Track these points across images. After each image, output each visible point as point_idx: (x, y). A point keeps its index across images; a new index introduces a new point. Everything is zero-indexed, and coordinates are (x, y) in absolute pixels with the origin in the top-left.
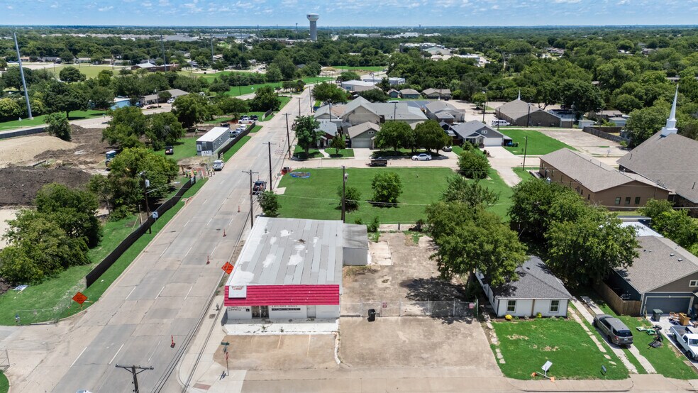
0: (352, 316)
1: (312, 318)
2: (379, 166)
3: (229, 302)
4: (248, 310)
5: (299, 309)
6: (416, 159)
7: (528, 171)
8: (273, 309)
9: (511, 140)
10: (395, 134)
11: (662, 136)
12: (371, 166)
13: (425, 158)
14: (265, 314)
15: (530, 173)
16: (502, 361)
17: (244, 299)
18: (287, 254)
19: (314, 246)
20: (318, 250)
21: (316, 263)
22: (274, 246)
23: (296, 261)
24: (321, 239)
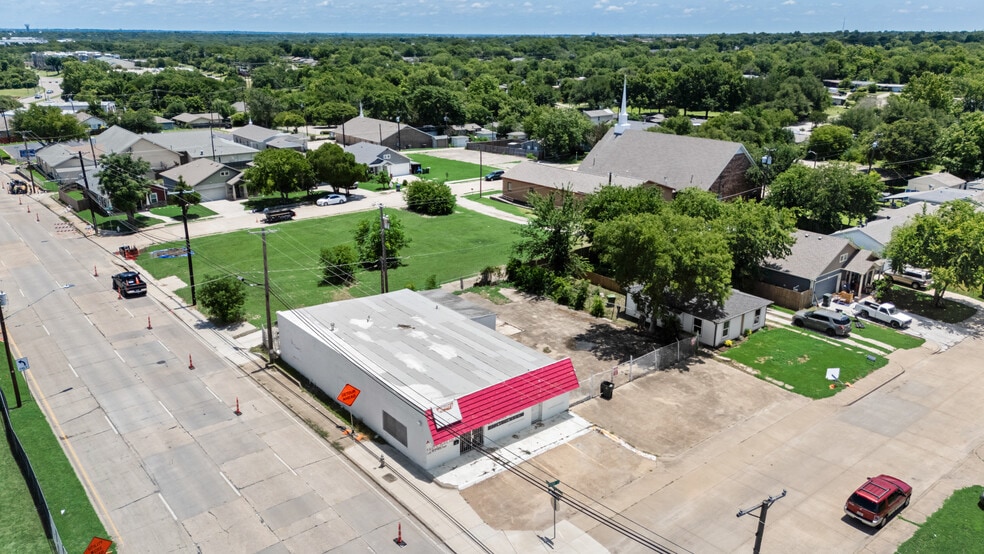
0: (582, 402)
1: (538, 423)
2: (284, 220)
3: (439, 436)
4: (456, 442)
5: (522, 415)
6: (326, 204)
7: (488, 197)
8: (489, 428)
9: (420, 166)
10: (287, 168)
11: (617, 134)
12: (270, 222)
13: (337, 200)
14: (478, 440)
15: (492, 198)
16: (791, 387)
17: (459, 422)
18: (420, 347)
19: (433, 328)
20: (447, 331)
21: (478, 347)
22: (382, 343)
23: (448, 352)
24: (423, 317)
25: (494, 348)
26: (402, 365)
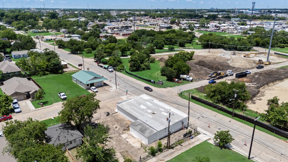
18: (148, 108)
19: (146, 114)
20: (142, 113)
21: (135, 108)
22: (157, 108)
23: (142, 107)
24: (150, 117)
25: (132, 109)
26: (151, 103)
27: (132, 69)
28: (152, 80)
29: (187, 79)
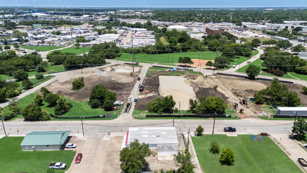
27: (60, 112)
28: (101, 116)
29: (119, 104)
